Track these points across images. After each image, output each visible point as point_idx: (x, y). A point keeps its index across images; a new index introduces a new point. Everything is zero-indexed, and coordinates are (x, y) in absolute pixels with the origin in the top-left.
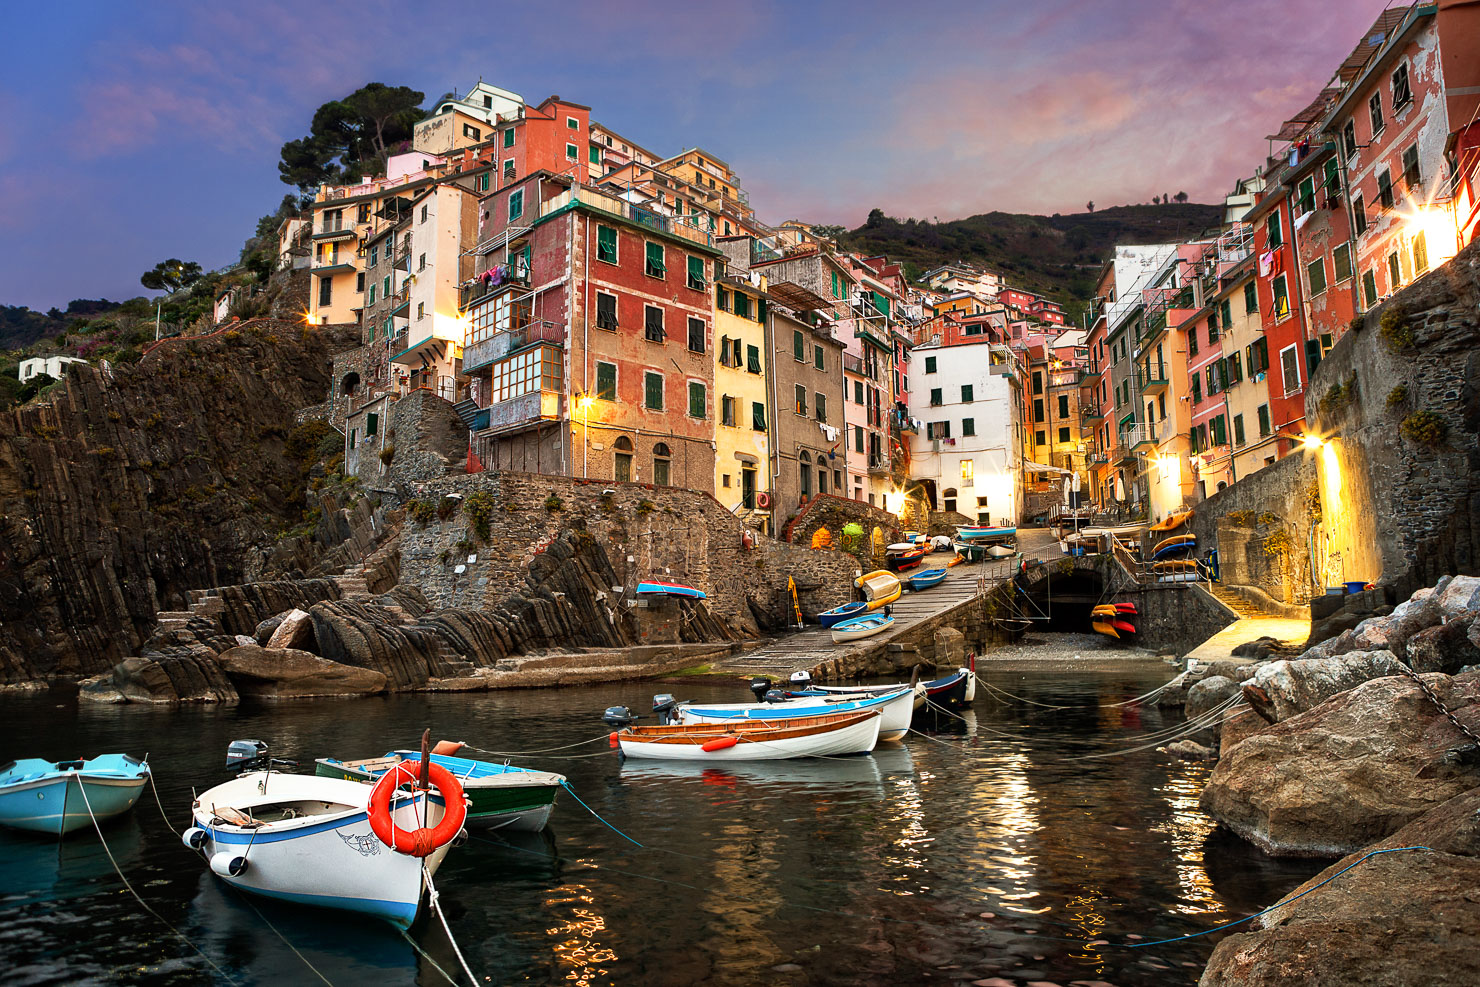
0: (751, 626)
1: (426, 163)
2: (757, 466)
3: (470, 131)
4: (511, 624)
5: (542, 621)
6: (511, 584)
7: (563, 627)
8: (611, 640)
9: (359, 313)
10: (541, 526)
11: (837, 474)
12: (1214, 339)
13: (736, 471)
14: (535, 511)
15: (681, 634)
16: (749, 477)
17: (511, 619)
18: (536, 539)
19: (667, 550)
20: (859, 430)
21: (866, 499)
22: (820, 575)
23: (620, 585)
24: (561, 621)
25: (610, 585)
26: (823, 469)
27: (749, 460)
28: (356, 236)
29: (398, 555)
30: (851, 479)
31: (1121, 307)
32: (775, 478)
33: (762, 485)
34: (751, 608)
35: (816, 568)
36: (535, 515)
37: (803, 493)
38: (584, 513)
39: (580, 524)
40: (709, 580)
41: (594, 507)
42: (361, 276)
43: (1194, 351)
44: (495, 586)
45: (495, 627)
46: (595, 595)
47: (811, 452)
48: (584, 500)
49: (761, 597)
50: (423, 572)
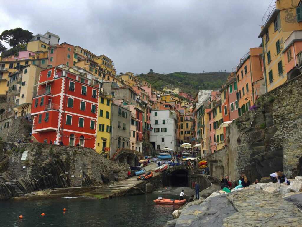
0: (102, 182)
1: (30, 54)
2: (107, 141)
3: (43, 46)
4: (36, 182)
5: (45, 182)
6: (38, 172)
7: (50, 183)
8: (63, 186)
9: (7, 92)
10: (47, 157)
11: (127, 143)
12: (214, 117)
13: (101, 142)
14: (46, 153)
15: (82, 184)
16: (104, 144)
17: (36, 181)
18: (46, 160)
19: (80, 163)
20: (134, 132)
21: (135, 149)
22: (120, 169)
23: (67, 172)
24: (50, 182)
25: (64, 172)
26: (124, 141)
27: (104, 139)
28: (8, 72)
29: (8, 163)
30: (131, 144)
31: (199, 105)
32: (111, 144)
33: (108, 146)
34: (102, 177)
35: (119, 167)
36: (46, 154)
37: (118, 148)
38: (59, 153)
39: (58, 157)
40: (91, 170)
41: (62, 152)
42: (8, 82)
43: (210, 119)
44: (33, 172)
45: (31, 183)
46: (60, 175)
47: (121, 138)
48: (59, 150)
49: (105, 174)
50: (14, 168)
